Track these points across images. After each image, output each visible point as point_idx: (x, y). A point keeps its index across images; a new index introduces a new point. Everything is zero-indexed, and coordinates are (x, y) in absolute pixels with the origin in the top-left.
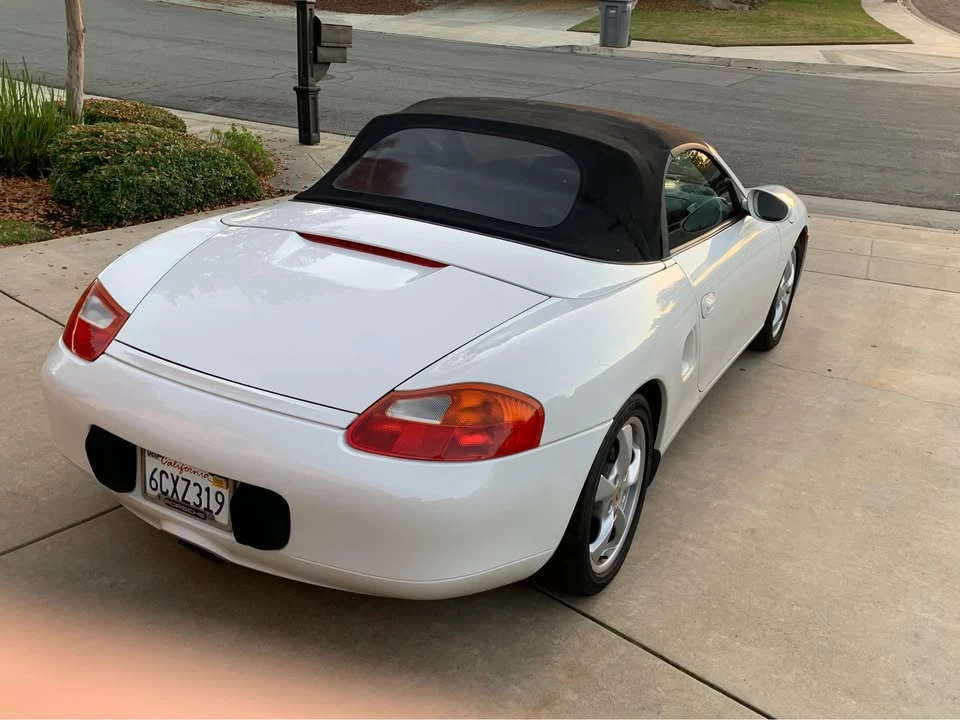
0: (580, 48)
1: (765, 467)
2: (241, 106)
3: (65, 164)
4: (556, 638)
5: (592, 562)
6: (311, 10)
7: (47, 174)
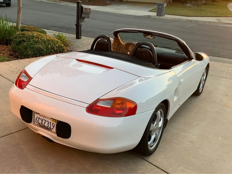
0: (151, 16)
1: (196, 125)
2: (61, 29)
3: (15, 42)
4: (139, 166)
5: (149, 147)
6: (80, 4)
7: (10, 44)
